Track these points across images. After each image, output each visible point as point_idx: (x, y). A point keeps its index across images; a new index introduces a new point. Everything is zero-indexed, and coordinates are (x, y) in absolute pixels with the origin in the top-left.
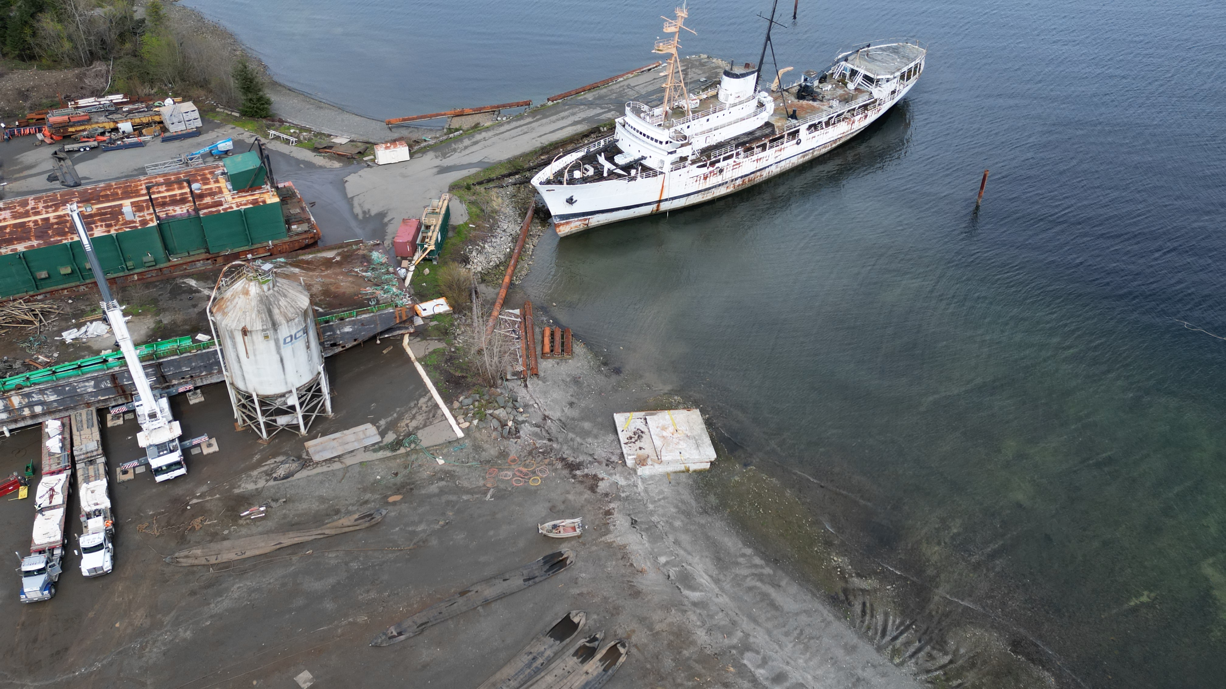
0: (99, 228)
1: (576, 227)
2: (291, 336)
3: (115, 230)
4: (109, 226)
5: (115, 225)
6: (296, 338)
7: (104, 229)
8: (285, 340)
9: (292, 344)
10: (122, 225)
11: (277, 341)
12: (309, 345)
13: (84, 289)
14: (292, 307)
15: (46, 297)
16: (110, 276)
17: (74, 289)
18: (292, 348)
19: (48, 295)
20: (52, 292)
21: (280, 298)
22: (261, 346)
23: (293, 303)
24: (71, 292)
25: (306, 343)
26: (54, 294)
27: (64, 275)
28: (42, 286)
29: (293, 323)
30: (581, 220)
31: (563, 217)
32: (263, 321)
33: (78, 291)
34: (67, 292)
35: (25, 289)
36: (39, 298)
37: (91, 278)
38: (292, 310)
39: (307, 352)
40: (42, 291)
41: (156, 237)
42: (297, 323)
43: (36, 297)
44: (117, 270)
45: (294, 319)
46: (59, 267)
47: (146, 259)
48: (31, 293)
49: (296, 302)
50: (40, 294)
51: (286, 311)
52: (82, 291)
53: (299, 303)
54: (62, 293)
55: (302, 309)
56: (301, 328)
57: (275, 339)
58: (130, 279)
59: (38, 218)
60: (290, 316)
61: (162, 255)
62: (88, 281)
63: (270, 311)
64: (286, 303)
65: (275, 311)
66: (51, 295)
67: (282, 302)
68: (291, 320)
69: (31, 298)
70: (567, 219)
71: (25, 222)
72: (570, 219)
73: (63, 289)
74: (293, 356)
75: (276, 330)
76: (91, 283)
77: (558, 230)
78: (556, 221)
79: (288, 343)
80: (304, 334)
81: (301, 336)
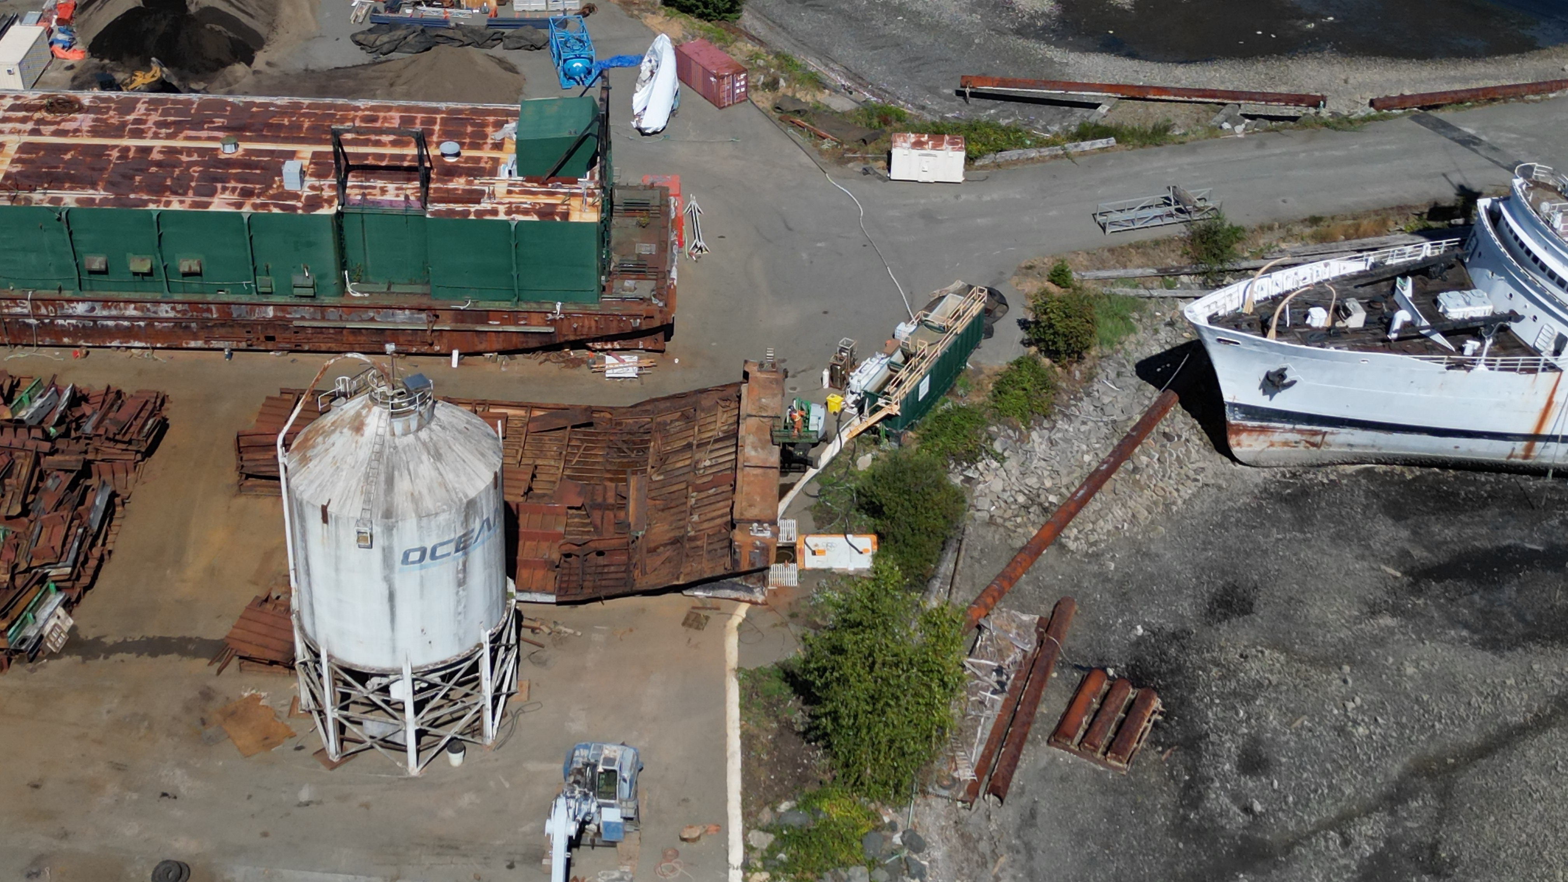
0: (227, 195)
1: (1285, 444)
2: (423, 551)
3: (255, 206)
4: (247, 194)
5: (259, 196)
6: (433, 556)
7: (235, 197)
8: (406, 555)
9: (421, 568)
10: (273, 197)
11: (387, 554)
12: (465, 577)
13: (167, 312)
14: (444, 485)
15: (93, 309)
16: (223, 297)
17: (149, 305)
18: (422, 577)
19: (98, 306)
20: (106, 303)
21: (425, 457)
22: (353, 553)
23: (450, 477)
24: (142, 311)
25: (458, 572)
26: (109, 308)
27: (136, 274)
28: (91, 285)
29: (433, 523)
30: (1301, 432)
31: (1251, 412)
32: (367, 501)
33: (155, 312)
34: (135, 309)
35: (59, 283)
36: (81, 308)
37: (185, 292)
38: (440, 493)
39: (458, 592)
40: (88, 295)
41: (328, 238)
42: (443, 523)
43: (75, 304)
44: (237, 289)
45: (437, 514)
46: (130, 255)
47: (298, 280)
48: (67, 294)
49: (458, 476)
50: (83, 301)
51: (425, 492)
52: (163, 315)
53: (464, 479)
54: (125, 309)
55: (466, 496)
56: (452, 536)
57: (384, 549)
58: (259, 314)
59: (133, 143)
60: (430, 506)
61: (332, 280)
62: (178, 297)
63: (390, 482)
64: (434, 474)
65: (403, 485)
66: (104, 308)
67: (426, 468)
68: (428, 515)
69: (65, 303)
70: (1262, 420)
71: (106, 147)
72: (1270, 421)
73: (128, 302)
74: (422, 596)
75: (389, 530)
76: (183, 303)
77: (1232, 441)
78: (1233, 418)
79: (413, 563)
80: (457, 551)
81: (449, 554)
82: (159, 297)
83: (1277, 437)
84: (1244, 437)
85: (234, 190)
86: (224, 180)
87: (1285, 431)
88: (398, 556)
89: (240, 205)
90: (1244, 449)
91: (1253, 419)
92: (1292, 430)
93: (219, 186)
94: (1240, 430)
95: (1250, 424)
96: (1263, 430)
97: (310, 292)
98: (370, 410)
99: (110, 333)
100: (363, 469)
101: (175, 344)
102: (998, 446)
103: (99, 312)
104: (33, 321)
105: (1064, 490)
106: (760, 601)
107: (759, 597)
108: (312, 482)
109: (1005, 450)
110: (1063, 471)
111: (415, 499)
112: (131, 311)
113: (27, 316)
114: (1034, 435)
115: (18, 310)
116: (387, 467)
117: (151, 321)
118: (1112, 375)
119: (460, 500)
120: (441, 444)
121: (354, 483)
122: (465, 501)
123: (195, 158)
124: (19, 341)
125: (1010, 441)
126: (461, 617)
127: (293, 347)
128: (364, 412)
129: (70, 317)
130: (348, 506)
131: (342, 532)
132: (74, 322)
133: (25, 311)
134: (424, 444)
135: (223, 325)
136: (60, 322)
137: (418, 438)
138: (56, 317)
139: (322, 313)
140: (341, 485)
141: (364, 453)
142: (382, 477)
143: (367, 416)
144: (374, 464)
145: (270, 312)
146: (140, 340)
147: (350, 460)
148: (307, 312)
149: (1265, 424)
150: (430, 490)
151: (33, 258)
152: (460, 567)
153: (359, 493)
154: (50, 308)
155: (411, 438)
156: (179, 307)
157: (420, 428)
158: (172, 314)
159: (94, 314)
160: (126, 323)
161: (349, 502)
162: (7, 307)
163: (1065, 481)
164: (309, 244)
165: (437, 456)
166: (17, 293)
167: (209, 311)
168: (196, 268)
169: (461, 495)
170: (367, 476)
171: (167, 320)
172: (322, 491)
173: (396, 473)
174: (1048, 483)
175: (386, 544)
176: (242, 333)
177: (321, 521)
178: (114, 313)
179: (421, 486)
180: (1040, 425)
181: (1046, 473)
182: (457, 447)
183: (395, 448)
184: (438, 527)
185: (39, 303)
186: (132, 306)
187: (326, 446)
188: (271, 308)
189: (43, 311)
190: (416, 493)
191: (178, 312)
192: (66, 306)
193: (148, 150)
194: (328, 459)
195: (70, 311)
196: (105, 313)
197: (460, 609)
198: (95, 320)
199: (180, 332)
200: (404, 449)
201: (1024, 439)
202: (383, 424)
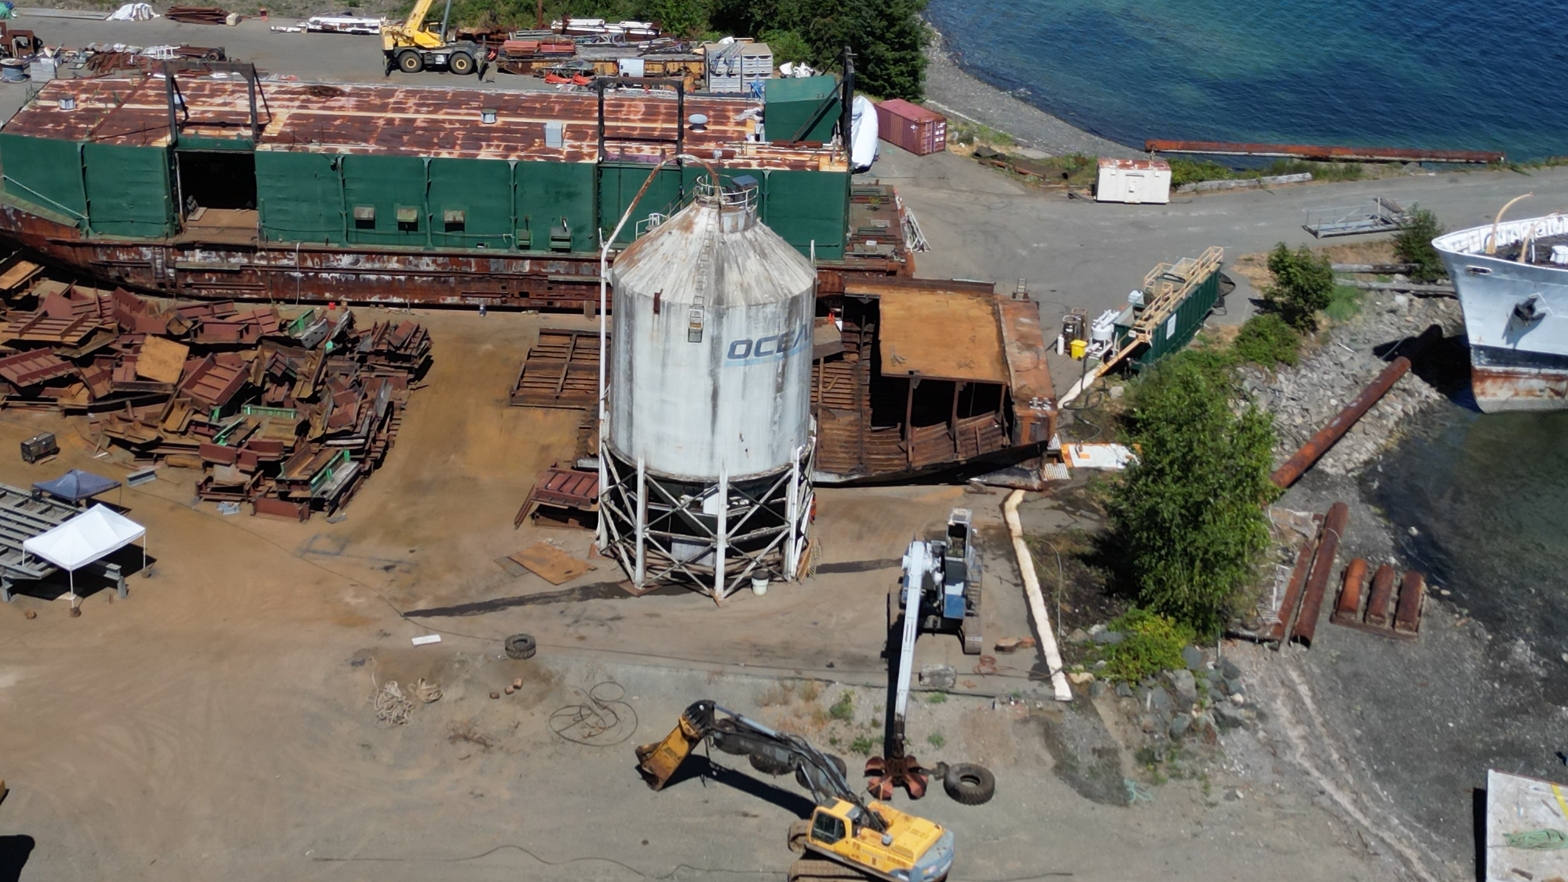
0: (493, 149)
1: (1530, 392)
2: (749, 343)
3: (519, 156)
4: (510, 149)
5: (522, 150)
6: (758, 353)
7: (501, 151)
8: (733, 347)
9: (746, 363)
10: (535, 151)
11: (716, 342)
12: (783, 383)
13: (428, 265)
14: (770, 279)
15: (357, 262)
16: (482, 250)
17: (411, 258)
18: (745, 374)
19: (362, 258)
20: (370, 255)
21: (751, 254)
22: (681, 345)
23: (775, 274)
24: (404, 264)
25: (777, 376)
26: (373, 261)
27: (402, 225)
28: (357, 238)
29: (761, 315)
30: (1546, 377)
31: (1496, 355)
32: (699, 289)
33: (417, 266)
34: (398, 262)
35: (327, 236)
36: (346, 261)
37: (446, 246)
38: (767, 286)
39: (775, 398)
40: (354, 247)
41: (588, 189)
42: (770, 316)
43: (340, 256)
44: (496, 242)
45: (765, 305)
46: (397, 205)
47: (557, 233)
48: (334, 246)
49: (782, 274)
50: (349, 253)
51: (753, 283)
52: (423, 268)
53: (787, 278)
54: (388, 261)
55: (791, 293)
56: (776, 332)
57: (712, 340)
58: (515, 268)
59: (398, 116)
60: (758, 296)
61: (588, 233)
62: (439, 250)
63: (720, 273)
64: (761, 269)
65: (732, 276)
66: (367, 260)
67: (753, 263)
68: (757, 305)
69: (331, 256)
70: (1507, 364)
71: (372, 118)
72: (1516, 365)
73: (392, 254)
74: (743, 397)
75: (719, 316)
76: (444, 255)
77: (1477, 389)
78: (1479, 363)
79: (739, 357)
80: (779, 351)
81: (771, 352)
82: (421, 249)
83: (1522, 384)
84: (1488, 384)
85: (498, 146)
86: (489, 140)
87: (1532, 377)
88: (725, 349)
89: (507, 156)
90: (1489, 398)
91: (1498, 363)
92: (1537, 376)
93: (484, 144)
94: (1485, 376)
95: (1495, 369)
96: (1508, 376)
97: (566, 245)
98: (698, 210)
99: (370, 288)
100: (694, 262)
101: (432, 299)
102: (1246, 385)
103: (364, 265)
104: (298, 274)
105: (1314, 427)
106: (1036, 486)
107: (1036, 483)
108: (642, 277)
109: (1253, 389)
110: (1313, 410)
111: (745, 290)
112: (394, 264)
113: (293, 268)
114: (1281, 377)
115: (285, 262)
116: (717, 259)
117: (411, 274)
118: (1346, 341)
119: (785, 295)
120: (765, 245)
121: (685, 274)
122: (790, 296)
123: (457, 125)
124: (282, 296)
125: (1257, 381)
126: (776, 428)
127: (544, 303)
128: (692, 214)
129: (335, 270)
130: (681, 294)
131: (673, 321)
132: (337, 275)
133: (292, 263)
134: (750, 242)
135: (480, 280)
136: (325, 275)
137: (744, 237)
138: (322, 270)
139: (577, 267)
140: (672, 277)
141: (695, 248)
142: (713, 269)
143: (696, 216)
144: (705, 257)
145: (527, 266)
146: (399, 296)
147: (681, 254)
148: (562, 266)
149: (1510, 369)
150: (758, 282)
151: (304, 208)
152: (780, 370)
153: (690, 282)
154: (316, 260)
155: (738, 236)
156: (440, 260)
157: (746, 228)
158: (432, 268)
159: (357, 267)
160: (387, 277)
161: (682, 290)
162: (275, 259)
163: (1315, 419)
164: (570, 195)
165: (763, 255)
166: (286, 244)
167: (469, 264)
168: (460, 218)
169: (786, 291)
170: (698, 267)
171: (427, 273)
172: (653, 283)
173: (726, 265)
174: (1299, 421)
175: (716, 333)
176: (497, 287)
177: (652, 311)
178: (377, 266)
179: (750, 278)
180: (1286, 370)
181: (1296, 411)
182: (779, 251)
183: (724, 243)
184: (765, 318)
185: (306, 255)
186: (395, 258)
187: (655, 247)
188: (528, 262)
189: (309, 263)
190: (745, 284)
191: (438, 265)
192: (332, 258)
193: (413, 121)
194: (659, 256)
195: (335, 264)
196: (368, 266)
197: (776, 418)
198: (357, 272)
199: (437, 286)
200: (732, 244)
201: (1271, 379)
202: (711, 222)
